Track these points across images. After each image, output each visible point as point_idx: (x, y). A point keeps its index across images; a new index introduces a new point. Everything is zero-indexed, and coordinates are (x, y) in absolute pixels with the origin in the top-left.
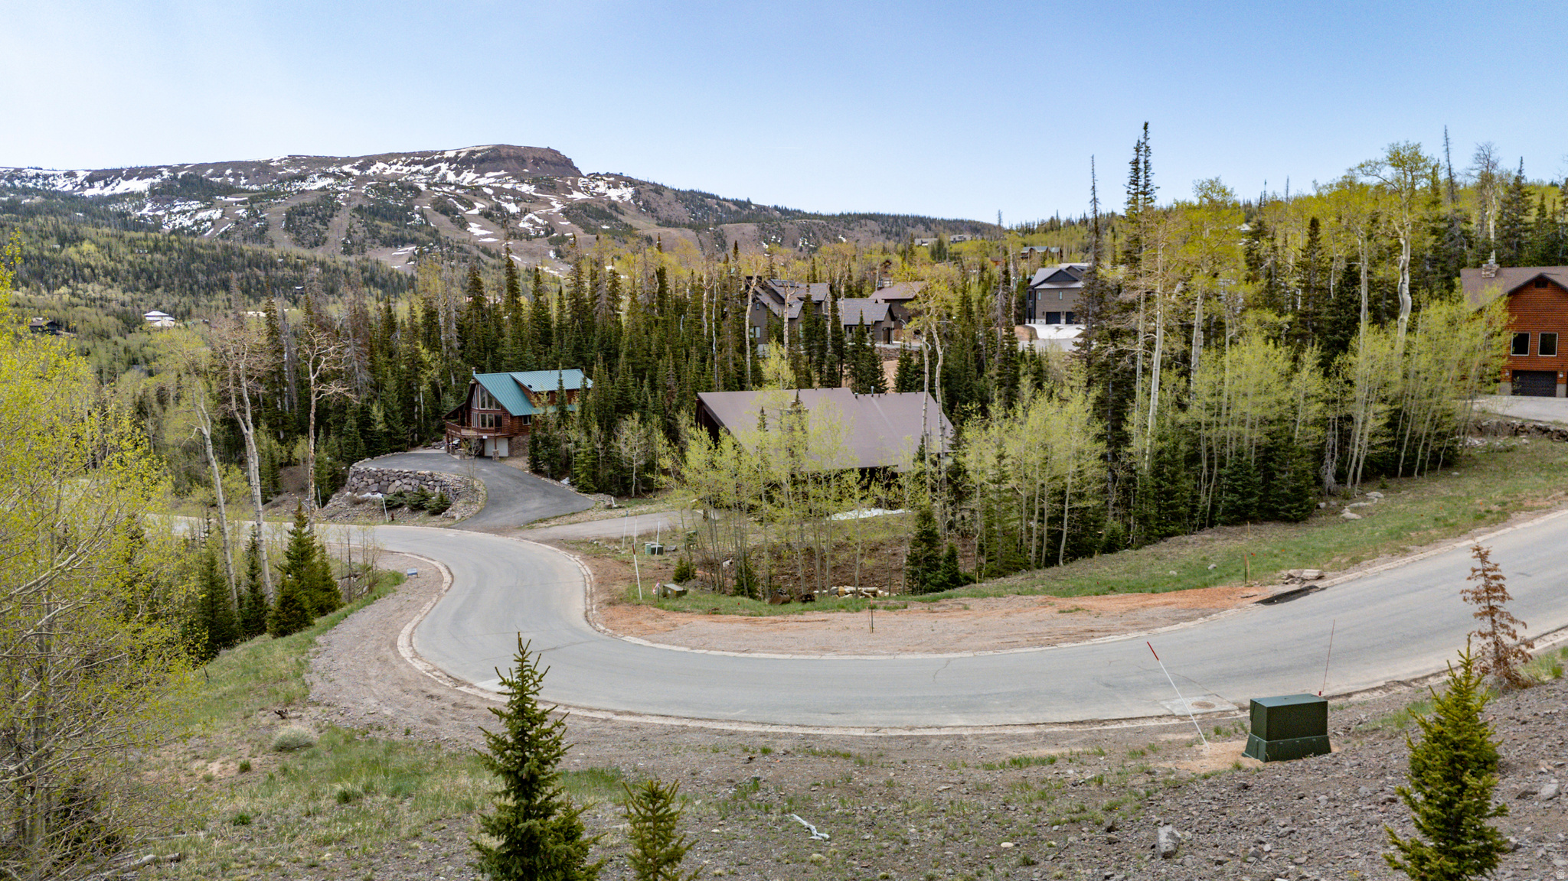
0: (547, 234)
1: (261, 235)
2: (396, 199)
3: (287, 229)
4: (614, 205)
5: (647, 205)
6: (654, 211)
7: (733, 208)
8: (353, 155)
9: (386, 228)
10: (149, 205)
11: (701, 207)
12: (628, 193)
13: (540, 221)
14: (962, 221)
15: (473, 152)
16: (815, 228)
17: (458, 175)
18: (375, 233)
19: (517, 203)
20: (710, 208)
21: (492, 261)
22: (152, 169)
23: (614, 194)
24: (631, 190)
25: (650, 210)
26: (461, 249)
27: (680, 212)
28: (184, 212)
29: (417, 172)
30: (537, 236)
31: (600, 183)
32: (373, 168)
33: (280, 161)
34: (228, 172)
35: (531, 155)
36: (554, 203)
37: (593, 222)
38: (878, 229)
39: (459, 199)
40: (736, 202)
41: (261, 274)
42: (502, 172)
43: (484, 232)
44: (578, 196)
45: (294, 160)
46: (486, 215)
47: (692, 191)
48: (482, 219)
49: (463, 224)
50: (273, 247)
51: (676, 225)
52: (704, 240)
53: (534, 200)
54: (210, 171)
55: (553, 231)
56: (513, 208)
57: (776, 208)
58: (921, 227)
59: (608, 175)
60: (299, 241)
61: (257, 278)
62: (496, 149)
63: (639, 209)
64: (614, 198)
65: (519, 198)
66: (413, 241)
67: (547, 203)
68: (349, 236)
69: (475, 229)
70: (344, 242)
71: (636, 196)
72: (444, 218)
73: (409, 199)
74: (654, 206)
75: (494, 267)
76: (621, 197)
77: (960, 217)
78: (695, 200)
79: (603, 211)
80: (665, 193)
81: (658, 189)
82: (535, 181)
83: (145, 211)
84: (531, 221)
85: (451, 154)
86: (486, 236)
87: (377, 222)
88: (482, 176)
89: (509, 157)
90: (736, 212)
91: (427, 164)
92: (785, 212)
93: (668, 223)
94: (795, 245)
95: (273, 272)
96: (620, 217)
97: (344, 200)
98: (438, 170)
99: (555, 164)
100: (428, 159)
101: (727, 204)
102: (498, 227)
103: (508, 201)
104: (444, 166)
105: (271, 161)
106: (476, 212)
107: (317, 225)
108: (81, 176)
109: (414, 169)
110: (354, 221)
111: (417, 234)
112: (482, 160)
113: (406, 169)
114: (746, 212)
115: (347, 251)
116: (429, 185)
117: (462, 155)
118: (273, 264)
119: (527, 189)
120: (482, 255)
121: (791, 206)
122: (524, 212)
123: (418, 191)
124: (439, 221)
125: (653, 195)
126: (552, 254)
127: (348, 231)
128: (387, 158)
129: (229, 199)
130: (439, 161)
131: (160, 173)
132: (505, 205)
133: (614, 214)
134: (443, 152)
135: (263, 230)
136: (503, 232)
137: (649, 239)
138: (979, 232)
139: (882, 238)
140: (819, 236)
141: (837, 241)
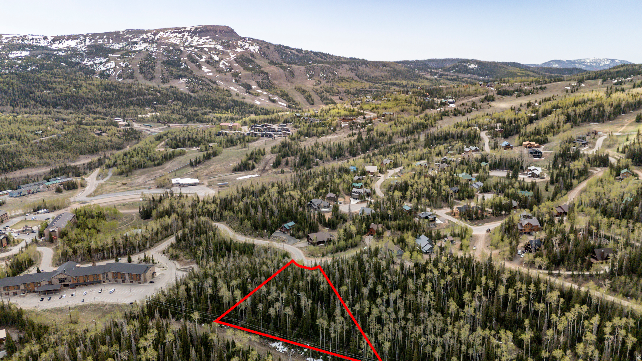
0: (231, 70)
1: (132, 76)
2: (174, 55)
3: (141, 73)
4: (252, 55)
5: (264, 53)
6: (267, 56)
7: (296, 53)
9: (175, 70)
10: (86, 59)
11: (284, 53)
12: (257, 48)
13: (227, 64)
15: (197, 29)
16: (326, 68)
17: (192, 38)
18: (171, 73)
19: (217, 55)
20: (288, 54)
21: (215, 86)
23: (252, 49)
24: (258, 47)
25: (265, 55)
26: (203, 81)
27: (276, 57)
28: (101, 63)
30: (227, 71)
31: (246, 44)
32: (159, 34)
35: (218, 29)
36: (230, 54)
37: (246, 64)
38: (348, 68)
39: (196, 54)
42: (208, 37)
43: (208, 70)
44: (239, 50)
45: (129, 31)
46: (207, 62)
47: (280, 45)
48: (206, 64)
49: (200, 67)
50: (137, 80)
51: (276, 64)
52: (286, 73)
53: (223, 53)
54: (98, 37)
55: (232, 69)
56: (216, 58)
57: (311, 52)
59: (249, 39)
60: (146, 78)
62: (206, 27)
63: (261, 54)
64: (252, 51)
65: (218, 53)
66: (185, 76)
67: (228, 54)
68: (163, 76)
69: (204, 69)
70: (161, 78)
71: (260, 49)
72: (193, 64)
73: (178, 55)
74: (267, 54)
75: (215, 89)
76: (255, 50)
78: (281, 49)
79: (249, 59)
80: (271, 48)
82: (222, 44)
83: (85, 62)
84: (224, 64)
85: (188, 29)
86: (209, 72)
87: (171, 68)
88: (201, 38)
89: (211, 30)
91: (180, 33)
93: (272, 63)
94: (319, 75)
95: (145, 97)
96: (255, 61)
97: (155, 56)
98: (184, 35)
99: (228, 32)
100: (179, 31)
101: (294, 51)
102: (212, 68)
103: (213, 54)
104: (186, 34)
106: (203, 60)
107: (151, 70)
110: (163, 68)
111: (186, 73)
112: (200, 32)
113: (172, 35)
114: (300, 55)
115: (163, 82)
116: (184, 48)
117: (193, 29)
119: (220, 48)
120: (210, 83)
121: (317, 51)
122: (221, 60)
123: (181, 51)
124: (191, 66)
125: (266, 49)
126: (233, 81)
127: (162, 73)
128: (164, 30)
129: (113, 55)
130: (184, 32)
131: (79, 38)
132: (213, 56)
133: (253, 59)
134: (185, 28)
135: (133, 73)
136: (215, 70)
137: (267, 74)
138: (385, 66)
139: (350, 72)
140: (328, 71)
141: (334, 73)
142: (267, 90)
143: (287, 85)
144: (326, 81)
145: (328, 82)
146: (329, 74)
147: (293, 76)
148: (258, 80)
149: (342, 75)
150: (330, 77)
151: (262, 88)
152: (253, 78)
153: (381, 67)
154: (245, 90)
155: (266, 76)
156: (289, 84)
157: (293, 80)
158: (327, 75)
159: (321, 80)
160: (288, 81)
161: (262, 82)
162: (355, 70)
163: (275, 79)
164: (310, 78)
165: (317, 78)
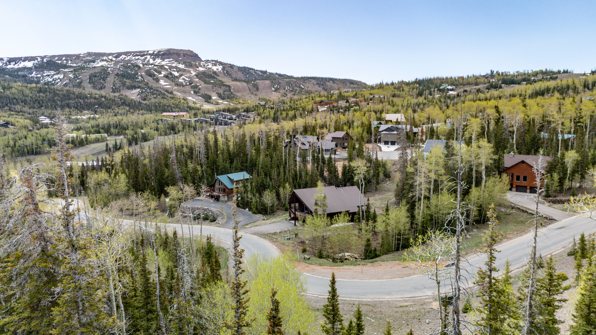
0: (190, 84)
1: (79, 85)
2: (131, 70)
3: (90, 83)
4: (215, 73)
5: (227, 72)
6: (230, 75)
7: (260, 74)
8: (112, 52)
9: (128, 82)
10: (34, 73)
11: (248, 73)
12: (220, 68)
13: (187, 79)
14: (346, 80)
15: (160, 52)
16: (292, 82)
17: (154, 60)
18: (124, 84)
19: (178, 72)
20: (252, 74)
21: (170, 95)
22: (34, 57)
23: (215, 68)
24: (221, 67)
25: (228, 74)
26: (157, 91)
27: (240, 75)
28: (48, 76)
29: (138, 59)
30: (186, 85)
31: (209, 64)
32: (121, 57)
33: (84, 54)
34: (64, 58)
35: (182, 52)
36: (192, 72)
37: (207, 79)
38: (315, 83)
39: (156, 70)
40: (261, 71)
41: (82, 101)
42: (171, 59)
43: (166, 84)
44: (201, 69)
45: (89, 54)
46: (166, 76)
47: (244, 67)
48: (165, 78)
49: (157, 80)
50: (84, 90)
51: (239, 81)
52: (250, 87)
53: (184, 70)
54: (56, 58)
55: (192, 83)
56: (176, 74)
57: (276, 74)
58: (331, 82)
59: (212, 61)
60: (94, 87)
61: (80, 103)
62: (169, 50)
63: (224, 74)
64: (215, 70)
65: (179, 70)
66: (139, 87)
67: (189, 72)
68: (114, 85)
69: (162, 82)
70: (112, 88)
71: (223, 69)
72: (150, 78)
73: (136, 70)
74: (230, 73)
75: (171, 98)
76: (218, 69)
77: (346, 78)
78: (245, 70)
79: (211, 75)
80: (234, 68)
81: (232, 66)
82: (184, 63)
83: (33, 75)
84: (183, 79)
85: (151, 52)
86: (167, 85)
87: (125, 80)
88: (164, 61)
89: (174, 53)
90: (262, 75)
91: (142, 56)
92: (280, 75)
93: (236, 80)
94: (285, 89)
95: (86, 100)
96: (218, 77)
97: (111, 70)
98: (146, 58)
99: (191, 56)
100: (142, 54)
101: (258, 72)
102: (171, 82)
103: (174, 71)
104: (149, 57)
105: (80, 54)
106: (162, 75)
107: (101, 81)
108: (5, 60)
109: (137, 58)
110: (116, 79)
111: (140, 85)
112: (163, 55)
113: (134, 58)
114: (265, 75)
115: (114, 91)
116: (143, 65)
117: (156, 52)
118: (86, 97)
119: (181, 66)
120: (166, 93)
121: (282, 73)
122: (181, 75)
123: (139, 67)
124: (148, 79)
125: (230, 68)
126: (192, 92)
127: (113, 83)
128: (126, 54)
129: (66, 70)
130: (147, 55)
131: (37, 59)
132: (173, 72)
133: (215, 76)
134: (148, 51)
135: (80, 83)
136: (173, 83)
137: (229, 86)
138: (353, 84)
139: (317, 86)
140: (294, 85)
141: (300, 87)
142: (229, 100)
143: (250, 97)
144: (292, 93)
145: (294, 94)
146: (296, 88)
147: (257, 89)
148: (219, 92)
149: (309, 89)
150: (296, 90)
151: (223, 99)
152: (214, 89)
153: (348, 84)
154: (204, 100)
155: (228, 88)
156: (252, 96)
157: (257, 93)
158: (293, 88)
159: (287, 93)
160: (252, 93)
161: (224, 94)
162: (323, 85)
163: (238, 91)
164: (275, 91)
165: (282, 91)
